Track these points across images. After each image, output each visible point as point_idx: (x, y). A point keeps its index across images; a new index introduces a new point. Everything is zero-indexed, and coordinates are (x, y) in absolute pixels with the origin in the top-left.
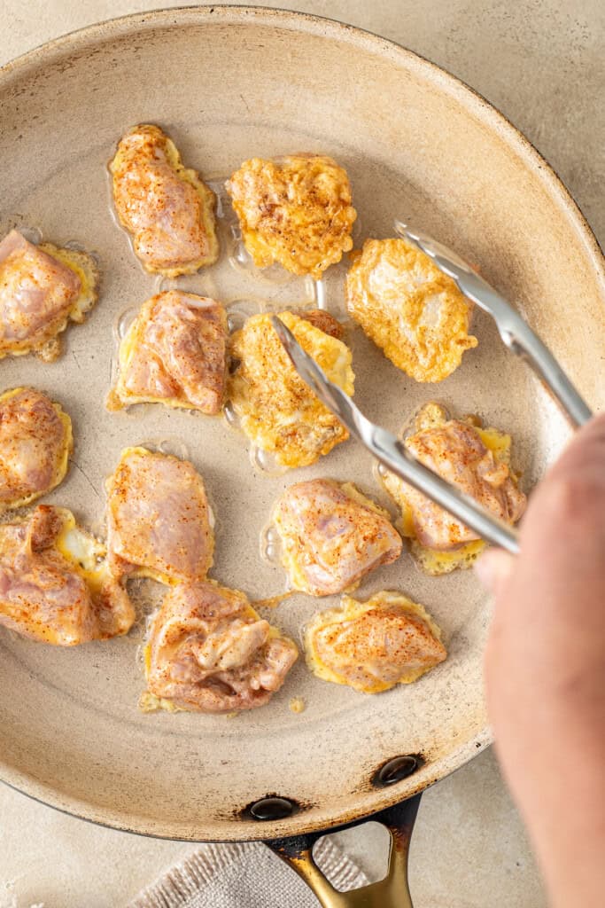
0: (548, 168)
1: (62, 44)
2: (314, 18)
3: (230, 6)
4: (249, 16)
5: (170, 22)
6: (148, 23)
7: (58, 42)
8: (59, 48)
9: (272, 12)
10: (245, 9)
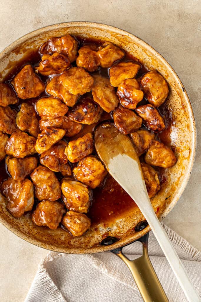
0: (160, 56)
1: (18, 41)
2: (88, 23)
3: (64, 23)
4: (70, 24)
5: (48, 30)
6: (41, 31)
7: (17, 41)
8: (18, 42)
9: (76, 23)
10: (68, 23)
